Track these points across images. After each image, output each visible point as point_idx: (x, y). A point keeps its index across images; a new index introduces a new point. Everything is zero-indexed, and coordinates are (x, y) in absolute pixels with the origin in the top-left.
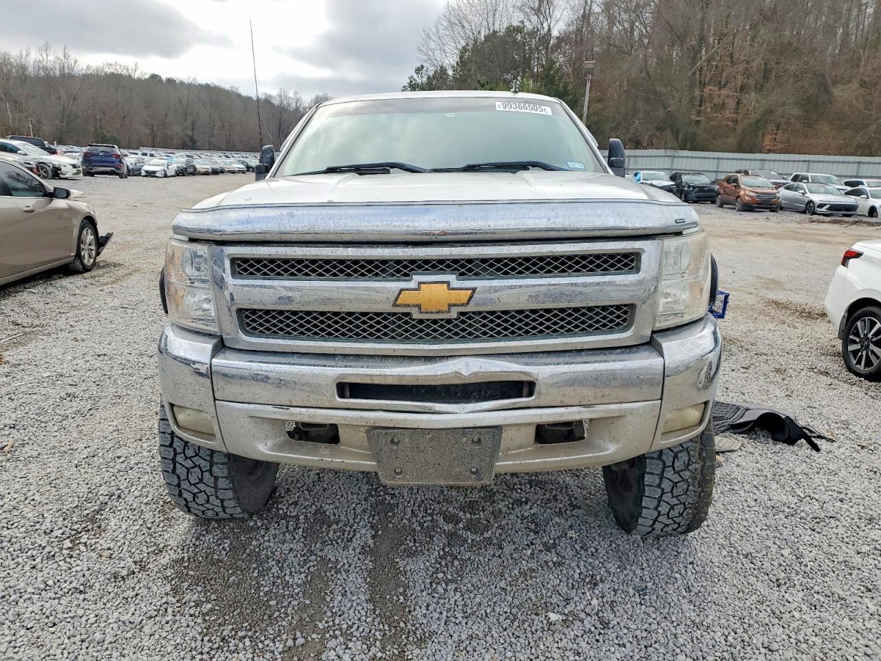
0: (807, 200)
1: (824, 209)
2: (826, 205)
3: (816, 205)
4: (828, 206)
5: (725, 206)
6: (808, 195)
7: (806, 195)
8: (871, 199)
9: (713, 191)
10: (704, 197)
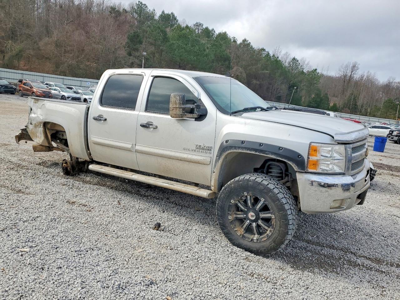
0: (62, 95)
1: (70, 99)
2: (70, 97)
3: (66, 97)
4: (71, 98)
5: (24, 96)
6: (61, 92)
7: (61, 93)
8: (83, 95)
9: (12, 88)
10: (8, 91)
